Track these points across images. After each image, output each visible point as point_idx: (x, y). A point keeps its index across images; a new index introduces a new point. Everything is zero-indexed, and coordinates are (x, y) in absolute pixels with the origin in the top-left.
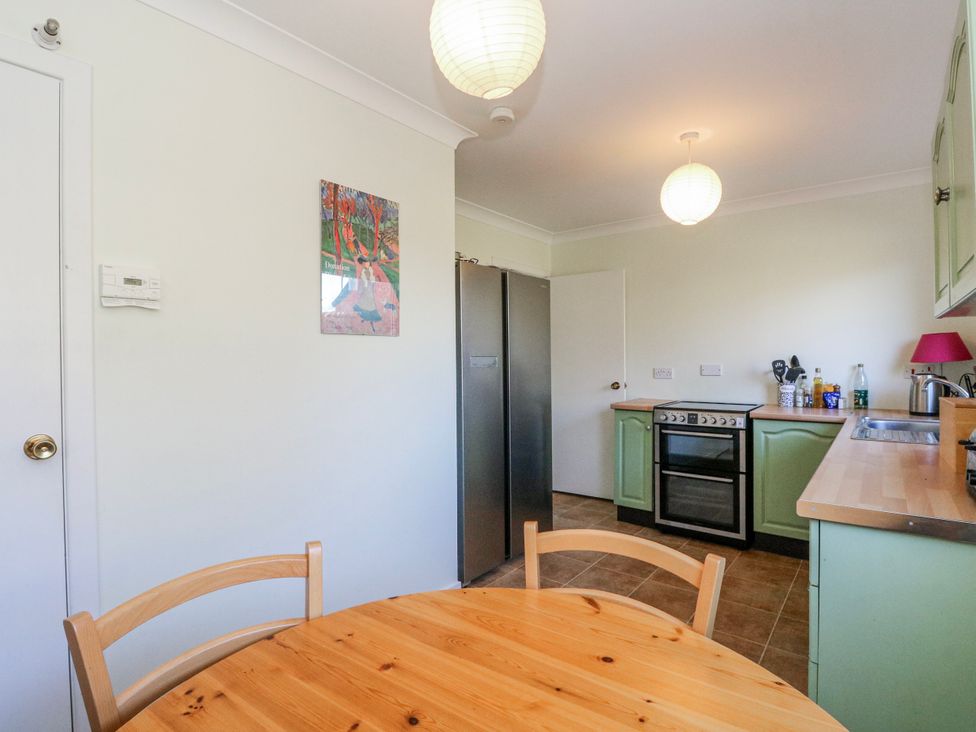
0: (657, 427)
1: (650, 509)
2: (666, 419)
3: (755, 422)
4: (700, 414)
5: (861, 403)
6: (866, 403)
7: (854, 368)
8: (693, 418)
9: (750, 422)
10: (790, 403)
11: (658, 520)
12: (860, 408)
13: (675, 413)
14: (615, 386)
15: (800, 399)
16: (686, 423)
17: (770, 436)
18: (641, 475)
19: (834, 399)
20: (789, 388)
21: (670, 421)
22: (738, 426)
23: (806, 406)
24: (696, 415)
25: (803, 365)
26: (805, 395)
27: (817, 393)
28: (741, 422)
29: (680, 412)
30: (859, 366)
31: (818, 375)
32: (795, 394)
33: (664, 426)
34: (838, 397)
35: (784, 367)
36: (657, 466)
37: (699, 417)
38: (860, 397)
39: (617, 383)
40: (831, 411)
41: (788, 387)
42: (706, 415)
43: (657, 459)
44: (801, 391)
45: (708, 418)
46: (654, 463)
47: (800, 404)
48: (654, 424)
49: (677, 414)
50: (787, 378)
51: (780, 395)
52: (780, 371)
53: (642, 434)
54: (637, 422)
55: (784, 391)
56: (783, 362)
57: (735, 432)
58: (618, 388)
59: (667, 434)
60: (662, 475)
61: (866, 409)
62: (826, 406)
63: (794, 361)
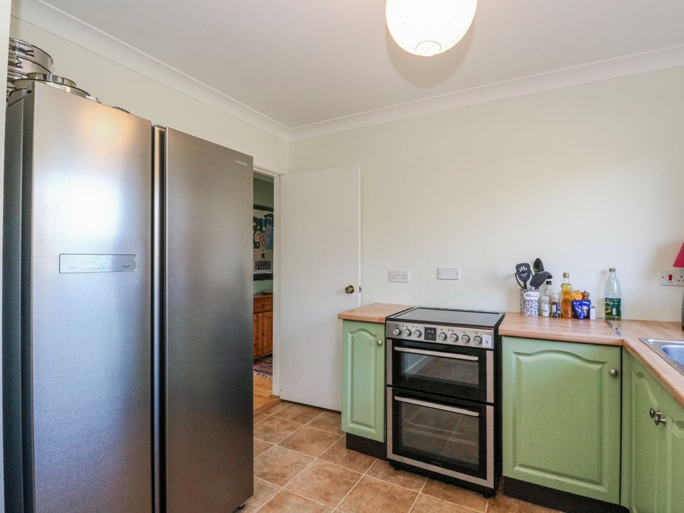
0: (390, 342)
1: (381, 440)
2: (400, 333)
3: (505, 341)
4: (439, 328)
5: (614, 313)
6: (619, 313)
7: (604, 272)
8: (431, 333)
9: (498, 340)
10: (534, 312)
11: (390, 455)
12: (613, 319)
13: (410, 326)
14: (350, 290)
15: (546, 307)
16: (422, 339)
17: (521, 358)
18: (372, 398)
19: (585, 308)
20: (533, 295)
21: (405, 336)
22: (484, 345)
23: (553, 316)
24: (435, 330)
25: (547, 268)
26: (552, 303)
27: (565, 301)
28: (487, 341)
29: (415, 325)
30: (611, 270)
31: (567, 281)
32: (540, 302)
33: (398, 342)
34: (588, 306)
35: (529, 272)
36: (390, 390)
37: (438, 332)
38: (613, 306)
39: (351, 287)
40: (581, 322)
41: (532, 293)
42: (445, 329)
43: (390, 382)
44: (547, 299)
45: (449, 334)
46: (387, 386)
47: (546, 314)
48: (387, 338)
49: (413, 327)
50: (531, 284)
51: (524, 302)
52: (524, 275)
53: (373, 349)
54: (368, 335)
55: (528, 298)
56: (527, 265)
57: (481, 352)
58: (352, 291)
59: (400, 352)
60: (394, 401)
61: (619, 319)
62: (576, 316)
63: (538, 264)
